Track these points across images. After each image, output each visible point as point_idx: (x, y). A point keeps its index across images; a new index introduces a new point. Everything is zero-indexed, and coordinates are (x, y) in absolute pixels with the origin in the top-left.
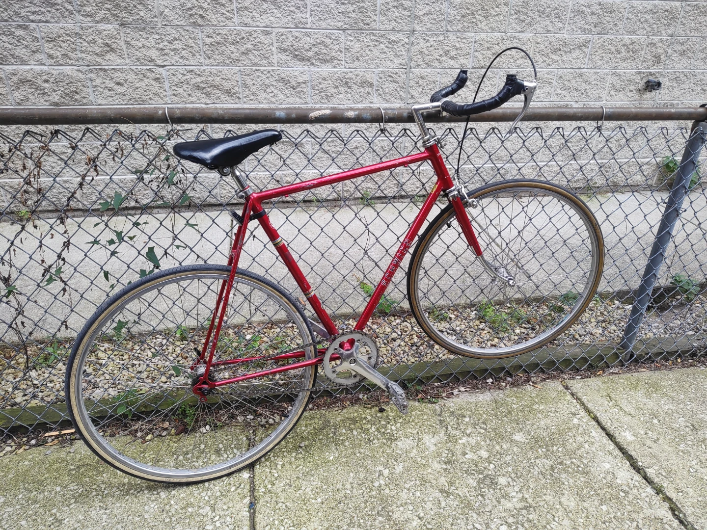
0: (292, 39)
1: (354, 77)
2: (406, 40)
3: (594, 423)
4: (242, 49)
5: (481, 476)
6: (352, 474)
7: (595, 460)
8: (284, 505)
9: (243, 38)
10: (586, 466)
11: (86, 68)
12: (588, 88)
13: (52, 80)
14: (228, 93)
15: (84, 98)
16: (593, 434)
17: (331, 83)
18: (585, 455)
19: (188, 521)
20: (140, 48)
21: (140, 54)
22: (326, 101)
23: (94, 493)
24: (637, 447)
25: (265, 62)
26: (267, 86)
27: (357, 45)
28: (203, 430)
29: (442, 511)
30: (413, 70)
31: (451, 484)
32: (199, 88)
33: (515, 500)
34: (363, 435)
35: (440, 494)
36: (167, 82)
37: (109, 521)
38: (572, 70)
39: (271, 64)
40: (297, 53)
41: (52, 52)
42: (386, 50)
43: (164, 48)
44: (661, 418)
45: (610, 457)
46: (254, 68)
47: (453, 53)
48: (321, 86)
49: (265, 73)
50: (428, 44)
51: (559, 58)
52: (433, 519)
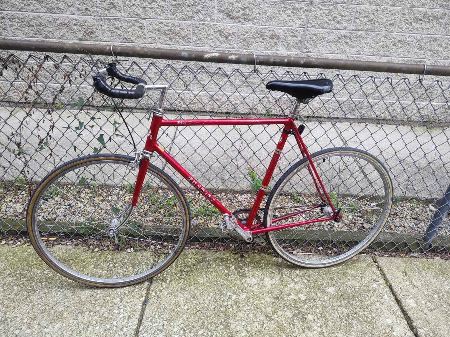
0: (227, 4)
1: (267, 32)
2: (306, 8)
3: (388, 289)
4: (195, 10)
5: (296, 312)
6: (211, 295)
7: (381, 316)
8: (164, 306)
9: (196, 2)
10: (374, 318)
11: (99, 18)
12: (439, 49)
13: (79, 24)
14: (184, 38)
15: (97, 36)
16: (386, 297)
17: (251, 35)
18: (375, 311)
19: (105, 305)
20: (131, 6)
21: (131, 10)
22: (247, 47)
23: (57, 278)
24: (416, 312)
25: (209, 19)
26: (209, 35)
27: (271, 10)
28: (129, 250)
29: (263, 329)
30: (309, 29)
31: (274, 313)
32: (165, 34)
33: (315, 332)
34: (226, 271)
35: (265, 318)
36: (146, 29)
37: (61, 296)
38: (429, 36)
39: (212, 20)
40: (230, 14)
41: (80, 7)
42: (291, 14)
43: (146, 7)
44: (441, 295)
45: (393, 316)
46: (201, 23)
47: (339, 19)
48: (244, 37)
49: (208, 26)
50: (322, 12)
51: (419, 26)
52: (256, 334)
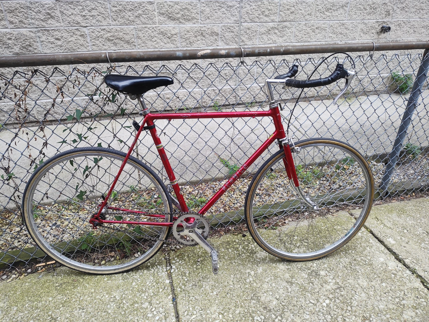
0: (167, 7)
1: (206, 29)
2: (238, 5)
3: (371, 235)
4: (136, 14)
5: (309, 271)
6: (232, 276)
7: (375, 257)
8: (194, 298)
9: (136, 7)
10: (370, 260)
11: (35, 29)
12: (347, 32)
13: (13, 38)
14: (128, 42)
15: (35, 49)
16: (371, 241)
17: (192, 34)
18: (368, 254)
19: (136, 312)
20: (70, 15)
21: (70, 19)
22: (190, 46)
23: (74, 300)
24: (397, 247)
25: (151, 22)
26: (152, 37)
27: (208, 9)
28: (136, 255)
29: (289, 294)
30: (243, 24)
31: (292, 277)
32: (109, 40)
33: (331, 284)
34: (235, 252)
35: (287, 284)
36: (88, 37)
37: (86, 316)
38: (338, 22)
39: (154, 23)
40: (170, 16)
41: (12, 20)
42: (226, 12)
43: (86, 15)
44: (408, 229)
45: (383, 254)
46: (144, 26)
47: (267, 13)
48: (186, 36)
49: (151, 29)
50: (252, 7)
51: (330, 14)
52: (285, 299)
